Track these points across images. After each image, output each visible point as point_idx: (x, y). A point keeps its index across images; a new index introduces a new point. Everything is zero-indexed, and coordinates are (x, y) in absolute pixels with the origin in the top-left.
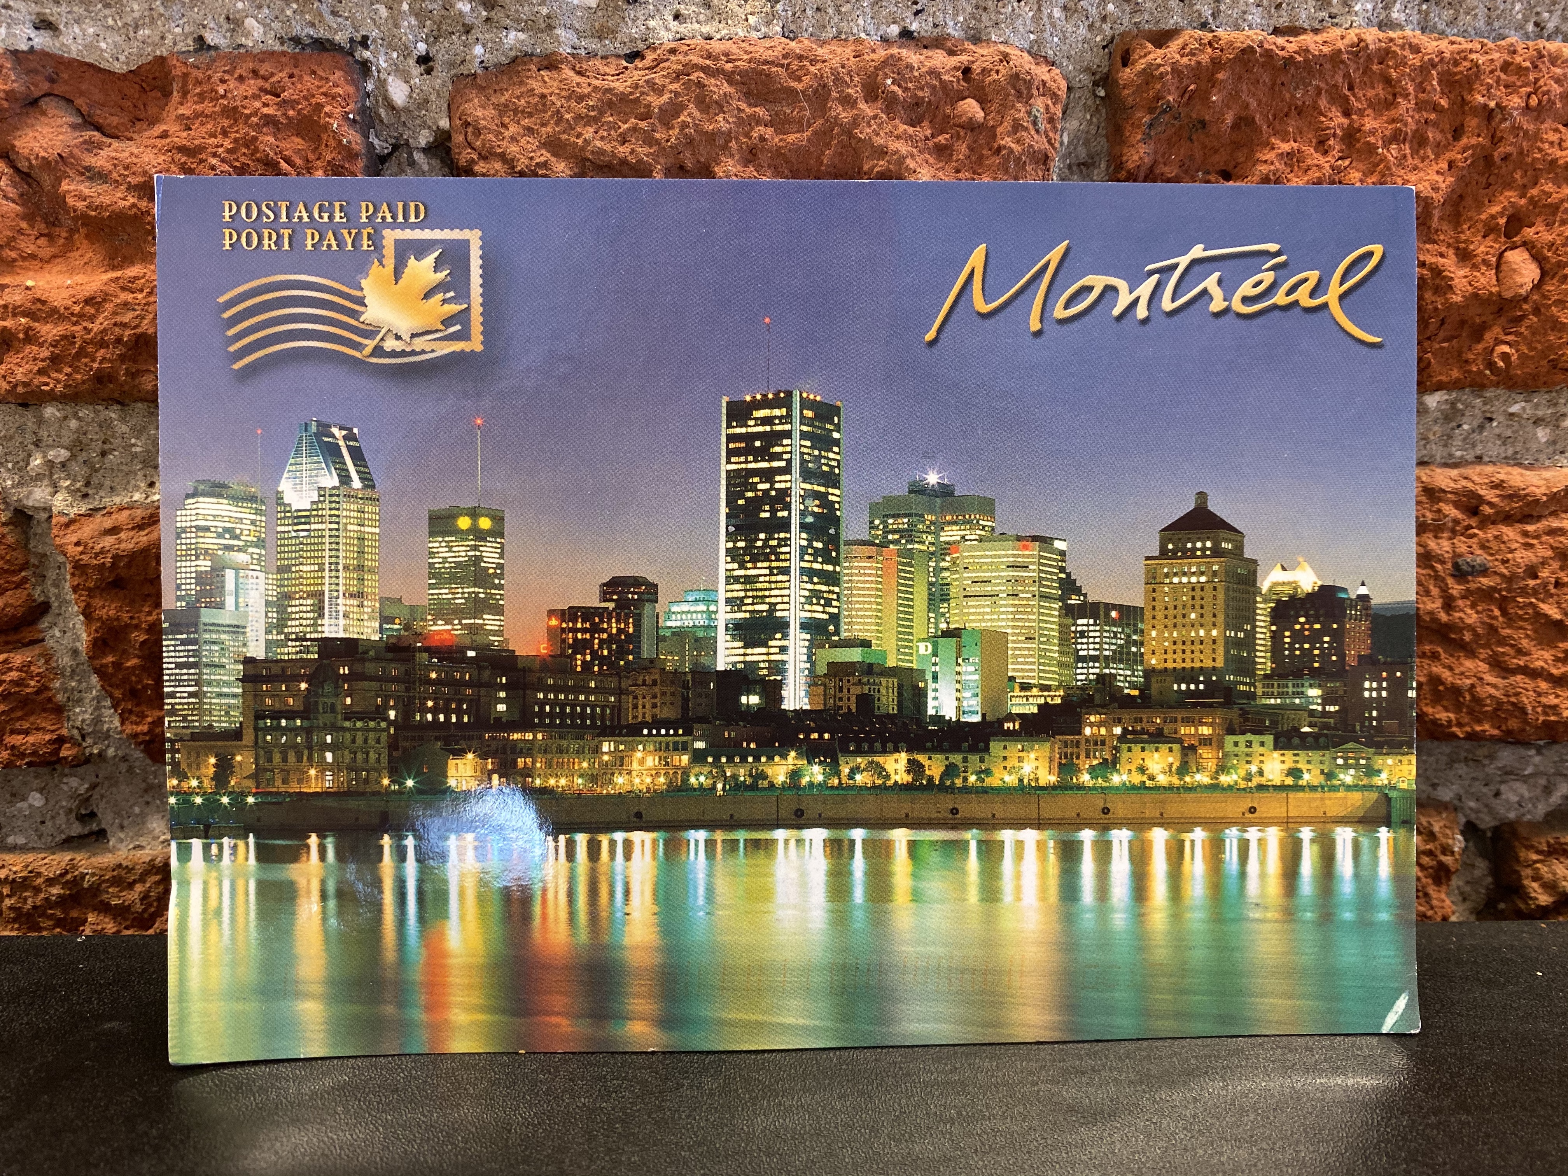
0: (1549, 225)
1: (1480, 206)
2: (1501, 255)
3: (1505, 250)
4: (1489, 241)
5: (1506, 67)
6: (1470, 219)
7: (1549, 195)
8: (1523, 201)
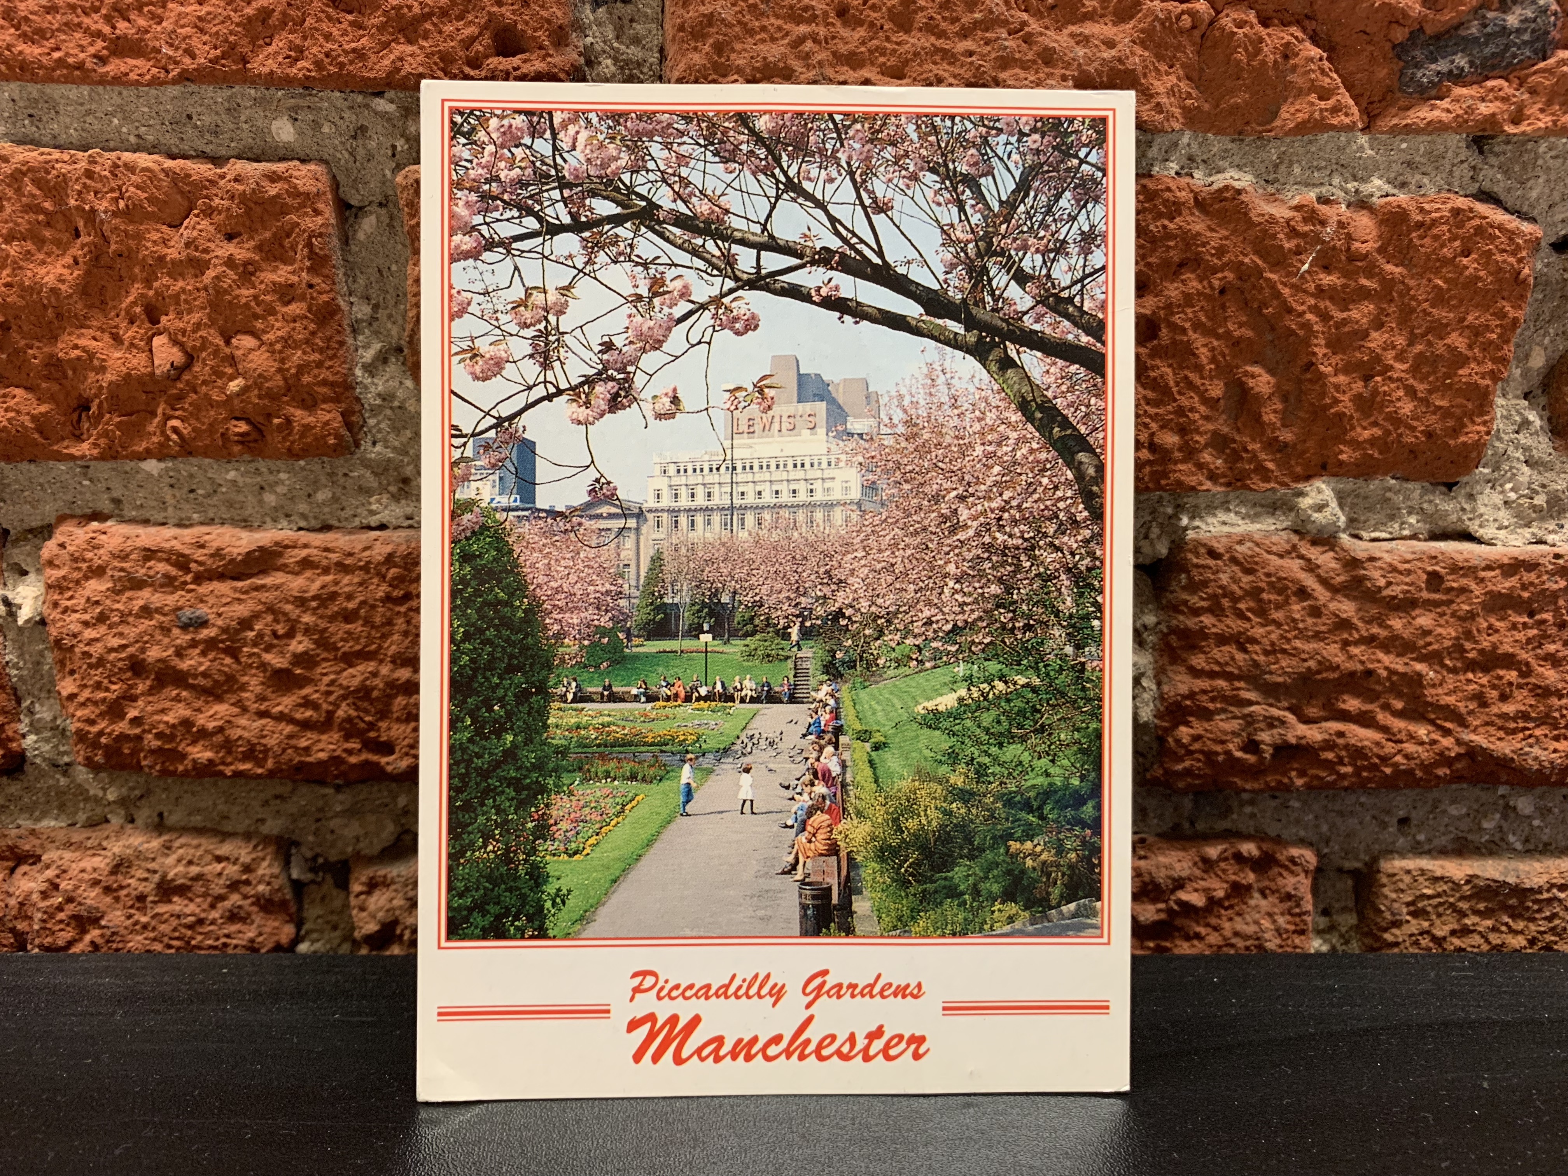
0: (179, 314)
1: (117, 297)
2: (150, 340)
3: (153, 335)
4: (135, 328)
5: (89, 174)
6: (115, 307)
7: (168, 287)
8: (151, 293)
